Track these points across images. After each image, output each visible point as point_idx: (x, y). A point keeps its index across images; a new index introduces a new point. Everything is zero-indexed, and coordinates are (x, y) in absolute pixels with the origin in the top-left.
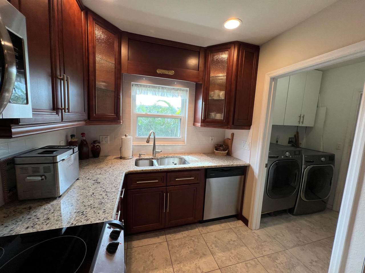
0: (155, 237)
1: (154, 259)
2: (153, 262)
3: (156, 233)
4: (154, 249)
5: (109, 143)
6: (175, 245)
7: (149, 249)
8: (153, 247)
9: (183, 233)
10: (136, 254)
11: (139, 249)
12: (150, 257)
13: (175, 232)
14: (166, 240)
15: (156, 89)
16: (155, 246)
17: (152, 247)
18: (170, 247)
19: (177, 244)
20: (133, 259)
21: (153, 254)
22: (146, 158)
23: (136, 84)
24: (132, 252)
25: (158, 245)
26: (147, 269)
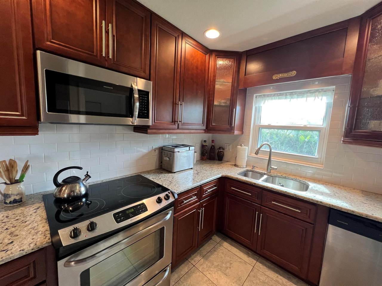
0: (245, 253)
1: (230, 268)
2: (227, 269)
3: (250, 253)
4: (236, 261)
5: (231, 150)
6: (258, 277)
7: (232, 258)
8: (237, 260)
9: (280, 277)
10: (220, 252)
11: (225, 251)
12: (228, 263)
13: (269, 268)
14: (253, 265)
15: (283, 96)
16: (239, 260)
17: (236, 258)
18: (252, 274)
19: (263, 278)
20: (216, 253)
21: (232, 263)
22: (258, 172)
23: (259, 96)
24: (219, 248)
25: (243, 262)
26: (219, 267)
